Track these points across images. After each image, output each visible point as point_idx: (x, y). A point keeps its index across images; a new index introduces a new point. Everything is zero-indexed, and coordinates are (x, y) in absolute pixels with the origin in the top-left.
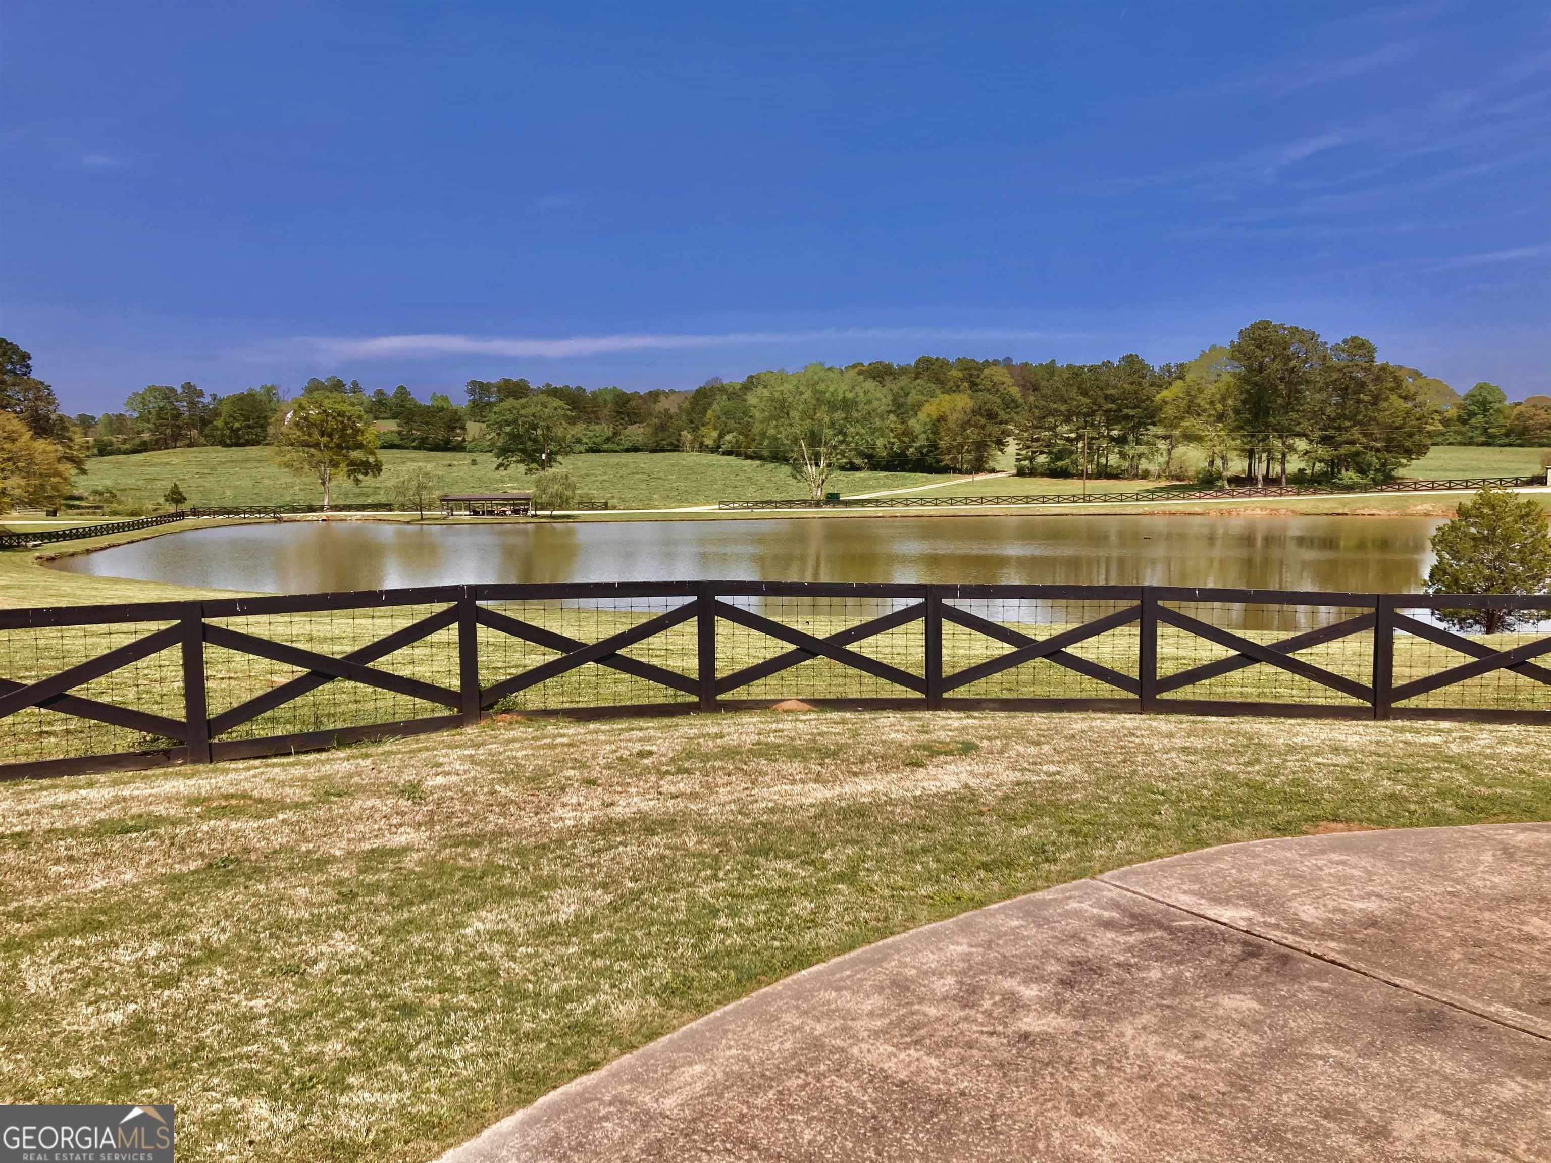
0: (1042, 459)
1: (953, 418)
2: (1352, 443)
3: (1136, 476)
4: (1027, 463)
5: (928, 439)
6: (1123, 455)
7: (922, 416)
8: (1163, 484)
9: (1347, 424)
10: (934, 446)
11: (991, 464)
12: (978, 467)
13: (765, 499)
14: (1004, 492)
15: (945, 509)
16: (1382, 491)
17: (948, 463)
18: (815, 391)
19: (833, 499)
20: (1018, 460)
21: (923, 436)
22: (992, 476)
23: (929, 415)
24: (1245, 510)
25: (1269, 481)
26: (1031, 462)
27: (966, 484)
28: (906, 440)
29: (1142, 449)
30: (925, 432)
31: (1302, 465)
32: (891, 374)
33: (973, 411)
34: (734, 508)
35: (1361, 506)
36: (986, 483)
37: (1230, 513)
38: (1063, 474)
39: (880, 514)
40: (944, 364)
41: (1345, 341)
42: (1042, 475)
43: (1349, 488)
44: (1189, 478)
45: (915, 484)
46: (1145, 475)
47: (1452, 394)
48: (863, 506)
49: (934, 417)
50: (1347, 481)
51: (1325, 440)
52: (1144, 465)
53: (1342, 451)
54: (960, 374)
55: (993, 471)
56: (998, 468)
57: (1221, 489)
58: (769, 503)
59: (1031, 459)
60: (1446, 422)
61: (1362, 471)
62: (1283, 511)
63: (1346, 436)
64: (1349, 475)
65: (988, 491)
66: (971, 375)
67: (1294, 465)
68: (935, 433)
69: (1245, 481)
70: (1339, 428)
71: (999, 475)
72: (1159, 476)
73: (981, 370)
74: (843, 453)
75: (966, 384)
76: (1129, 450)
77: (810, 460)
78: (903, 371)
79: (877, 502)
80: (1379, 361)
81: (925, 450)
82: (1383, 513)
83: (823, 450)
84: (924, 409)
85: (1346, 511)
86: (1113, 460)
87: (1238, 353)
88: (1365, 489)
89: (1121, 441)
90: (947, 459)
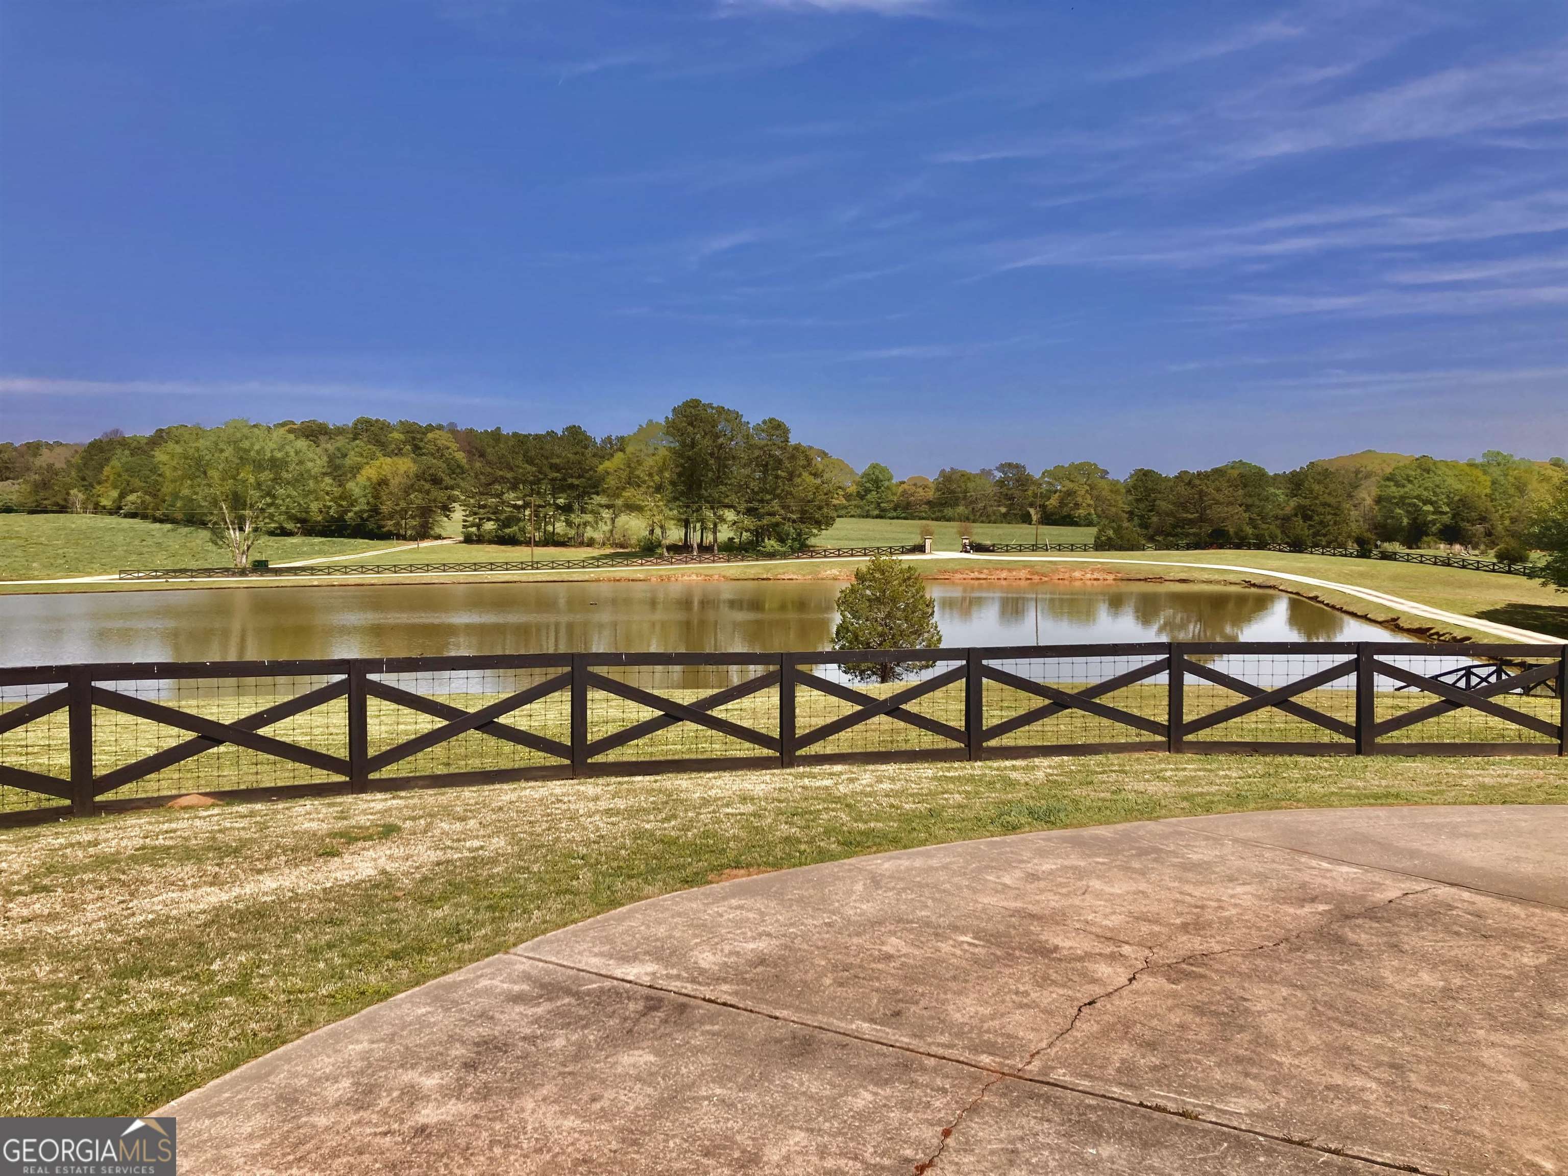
0: (489, 526)
1: (394, 482)
2: (773, 514)
3: (582, 544)
4: (474, 529)
5: (368, 503)
6: (569, 524)
7: (361, 479)
8: (608, 551)
9: (768, 497)
10: (375, 511)
11: (437, 530)
12: (423, 533)
13: (178, 567)
14: (451, 559)
15: (388, 577)
16: (798, 558)
17: (392, 529)
18: (238, 449)
19: (260, 567)
20: (464, 527)
21: (363, 500)
22: (439, 542)
23: (369, 479)
24: (683, 575)
25: (705, 549)
26: (479, 529)
27: (410, 551)
28: (344, 503)
29: (589, 517)
30: (365, 496)
31: (731, 535)
32: (326, 433)
33: (417, 476)
34: (139, 578)
35: (781, 571)
36: (432, 550)
37: (669, 579)
38: (512, 541)
39: (316, 583)
40: (385, 427)
41: (764, 422)
42: (490, 542)
43: (772, 555)
44: (631, 546)
45: (355, 550)
46: (591, 543)
47: (852, 472)
48: (296, 575)
49: (374, 480)
50: (769, 549)
51: (750, 512)
52: (589, 533)
53: (765, 522)
54: (402, 437)
55: (439, 537)
56: (444, 534)
57: (661, 556)
58: (183, 571)
59: (479, 526)
60: (848, 497)
61: (782, 540)
62: (716, 577)
63: (768, 508)
64: (771, 544)
65: (434, 558)
66: (414, 439)
67: (725, 534)
68: (377, 497)
69: (681, 549)
70: (762, 501)
71: (445, 542)
72: (604, 544)
73: (425, 434)
74: (271, 516)
75: (408, 447)
76: (576, 519)
77: (233, 523)
78: (340, 431)
79: (312, 570)
80: (793, 440)
81: (365, 515)
82: (800, 577)
83: (248, 513)
84: (363, 472)
85: (769, 576)
86: (560, 527)
87: (672, 428)
88: (784, 556)
89: (567, 509)
90: (389, 525)
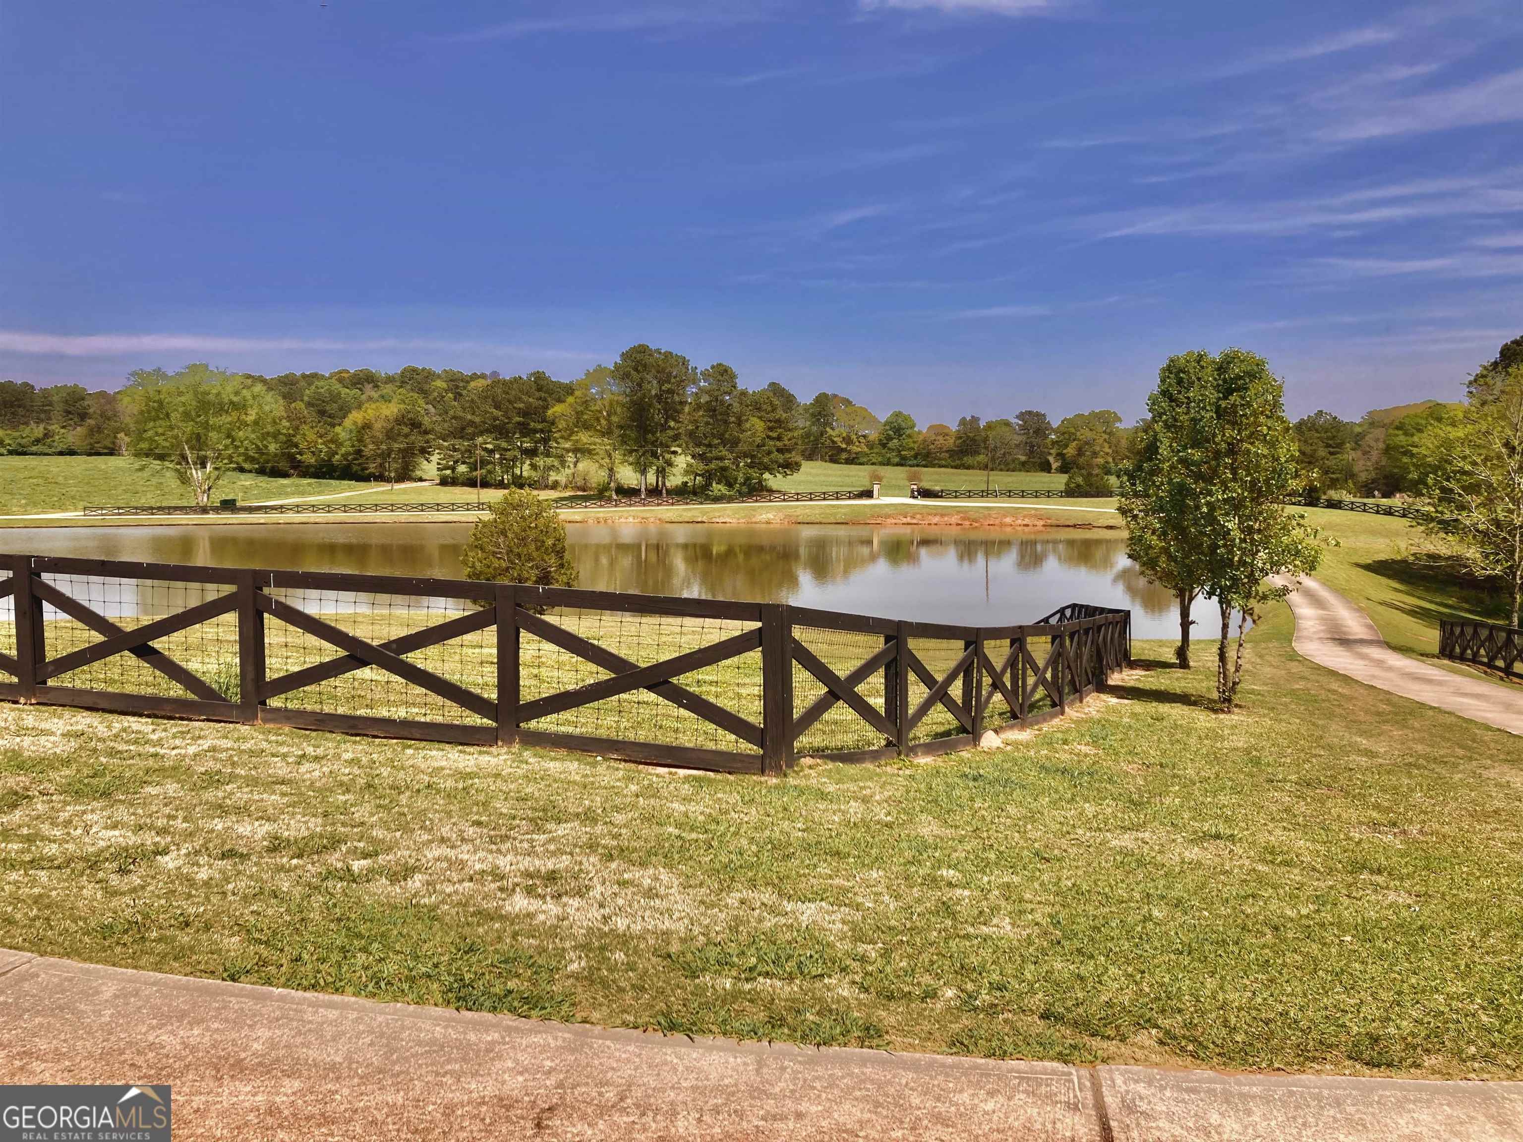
0: (462, 468)
1: (378, 426)
2: (721, 459)
3: (546, 487)
4: (448, 472)
5: (353, 446)
6: (534, 467)
7: (348, 422)
8: (568, 494)
9: (716, 441)
10: (359, 452)
11: (418, 473)
12: (404, 475)
14: (423, 499)
15: (339, 516)
16: (743, 502)
17: (372, 470)
18: (196, 393)
19: (228, 505)
20: (439, 469)
21: (348, 443)
22: (419, 484)
23: (355, 423)
24: (620, 518)
25: (655, 492)
26: (453, 472)
27: (383, 492)
28: (333, 446)
29: (549, 461)
30: (350, 439)
31: (685, 479)
32: (373, 381)
33: (396, 420)
35: (717, 514)
36: (405, 491)
37: (605, 521)
38: (485, 485)
39: (262, 521)
40: (430, 376)
41: (713, 367)
42: (464, 484)
43: (717, 500)
44: (591, 489)
45: (334, 491)
46: (555, 486)
49: (360, 425)
50: (716, 493)
51: (701, 457)
52: (553, 477)
53: (712, 466)
54: (444, 385)
55: (421, 480)
56: (424, 477)
57: (610, 499)
59: (453, 469)
60: (870, 446)
61: (730, 485)
62: (652, 520)
63: (715, 453)
64: (718, 488)
66: (457, 387)
67: (675, 479)
68: (360, 440)
69: (628, 493)
70: (709, 445)
71: (424, 484)
72: (566, 487)
73: (468, 382)
74: (230, 457)
75: (450, 395)
76: (540, 461)
77: (195, 464)
78: (390, 380)
80: (741, 386)
81: (350, 458)
82: (734, 521)
83: (210, 453)
84: (350, 416)
85: (705, 519)
86: (525, 470)
87: (621, 374)
88: (730, 500)
89: (531, 453)
90: (372, 468)
